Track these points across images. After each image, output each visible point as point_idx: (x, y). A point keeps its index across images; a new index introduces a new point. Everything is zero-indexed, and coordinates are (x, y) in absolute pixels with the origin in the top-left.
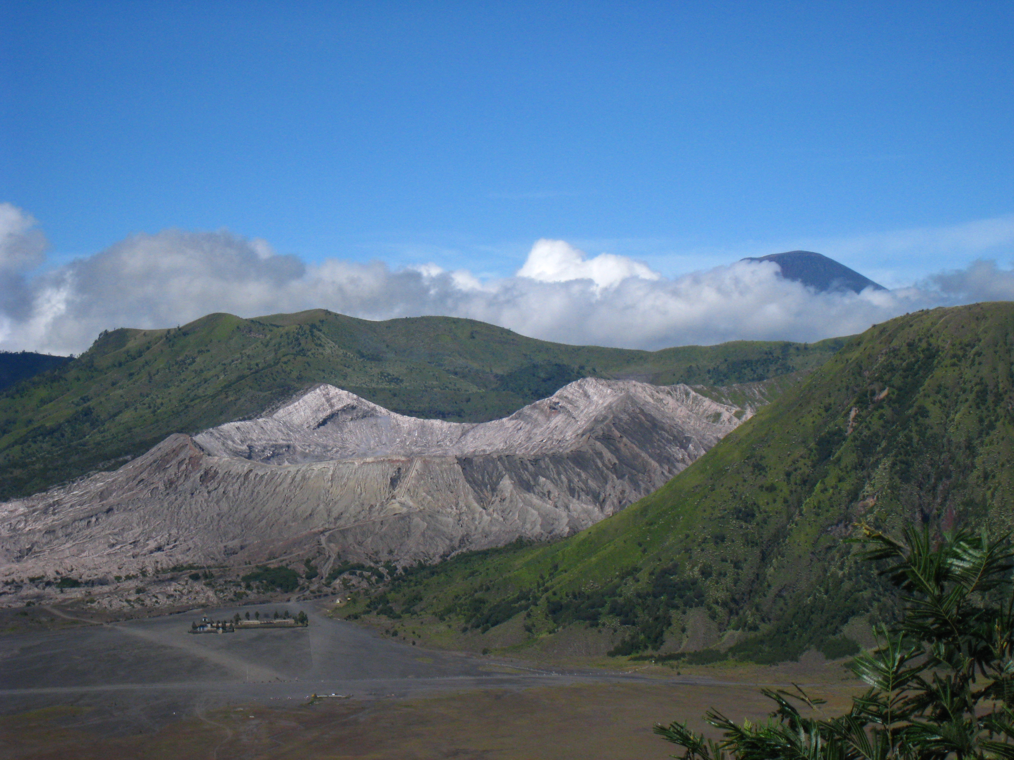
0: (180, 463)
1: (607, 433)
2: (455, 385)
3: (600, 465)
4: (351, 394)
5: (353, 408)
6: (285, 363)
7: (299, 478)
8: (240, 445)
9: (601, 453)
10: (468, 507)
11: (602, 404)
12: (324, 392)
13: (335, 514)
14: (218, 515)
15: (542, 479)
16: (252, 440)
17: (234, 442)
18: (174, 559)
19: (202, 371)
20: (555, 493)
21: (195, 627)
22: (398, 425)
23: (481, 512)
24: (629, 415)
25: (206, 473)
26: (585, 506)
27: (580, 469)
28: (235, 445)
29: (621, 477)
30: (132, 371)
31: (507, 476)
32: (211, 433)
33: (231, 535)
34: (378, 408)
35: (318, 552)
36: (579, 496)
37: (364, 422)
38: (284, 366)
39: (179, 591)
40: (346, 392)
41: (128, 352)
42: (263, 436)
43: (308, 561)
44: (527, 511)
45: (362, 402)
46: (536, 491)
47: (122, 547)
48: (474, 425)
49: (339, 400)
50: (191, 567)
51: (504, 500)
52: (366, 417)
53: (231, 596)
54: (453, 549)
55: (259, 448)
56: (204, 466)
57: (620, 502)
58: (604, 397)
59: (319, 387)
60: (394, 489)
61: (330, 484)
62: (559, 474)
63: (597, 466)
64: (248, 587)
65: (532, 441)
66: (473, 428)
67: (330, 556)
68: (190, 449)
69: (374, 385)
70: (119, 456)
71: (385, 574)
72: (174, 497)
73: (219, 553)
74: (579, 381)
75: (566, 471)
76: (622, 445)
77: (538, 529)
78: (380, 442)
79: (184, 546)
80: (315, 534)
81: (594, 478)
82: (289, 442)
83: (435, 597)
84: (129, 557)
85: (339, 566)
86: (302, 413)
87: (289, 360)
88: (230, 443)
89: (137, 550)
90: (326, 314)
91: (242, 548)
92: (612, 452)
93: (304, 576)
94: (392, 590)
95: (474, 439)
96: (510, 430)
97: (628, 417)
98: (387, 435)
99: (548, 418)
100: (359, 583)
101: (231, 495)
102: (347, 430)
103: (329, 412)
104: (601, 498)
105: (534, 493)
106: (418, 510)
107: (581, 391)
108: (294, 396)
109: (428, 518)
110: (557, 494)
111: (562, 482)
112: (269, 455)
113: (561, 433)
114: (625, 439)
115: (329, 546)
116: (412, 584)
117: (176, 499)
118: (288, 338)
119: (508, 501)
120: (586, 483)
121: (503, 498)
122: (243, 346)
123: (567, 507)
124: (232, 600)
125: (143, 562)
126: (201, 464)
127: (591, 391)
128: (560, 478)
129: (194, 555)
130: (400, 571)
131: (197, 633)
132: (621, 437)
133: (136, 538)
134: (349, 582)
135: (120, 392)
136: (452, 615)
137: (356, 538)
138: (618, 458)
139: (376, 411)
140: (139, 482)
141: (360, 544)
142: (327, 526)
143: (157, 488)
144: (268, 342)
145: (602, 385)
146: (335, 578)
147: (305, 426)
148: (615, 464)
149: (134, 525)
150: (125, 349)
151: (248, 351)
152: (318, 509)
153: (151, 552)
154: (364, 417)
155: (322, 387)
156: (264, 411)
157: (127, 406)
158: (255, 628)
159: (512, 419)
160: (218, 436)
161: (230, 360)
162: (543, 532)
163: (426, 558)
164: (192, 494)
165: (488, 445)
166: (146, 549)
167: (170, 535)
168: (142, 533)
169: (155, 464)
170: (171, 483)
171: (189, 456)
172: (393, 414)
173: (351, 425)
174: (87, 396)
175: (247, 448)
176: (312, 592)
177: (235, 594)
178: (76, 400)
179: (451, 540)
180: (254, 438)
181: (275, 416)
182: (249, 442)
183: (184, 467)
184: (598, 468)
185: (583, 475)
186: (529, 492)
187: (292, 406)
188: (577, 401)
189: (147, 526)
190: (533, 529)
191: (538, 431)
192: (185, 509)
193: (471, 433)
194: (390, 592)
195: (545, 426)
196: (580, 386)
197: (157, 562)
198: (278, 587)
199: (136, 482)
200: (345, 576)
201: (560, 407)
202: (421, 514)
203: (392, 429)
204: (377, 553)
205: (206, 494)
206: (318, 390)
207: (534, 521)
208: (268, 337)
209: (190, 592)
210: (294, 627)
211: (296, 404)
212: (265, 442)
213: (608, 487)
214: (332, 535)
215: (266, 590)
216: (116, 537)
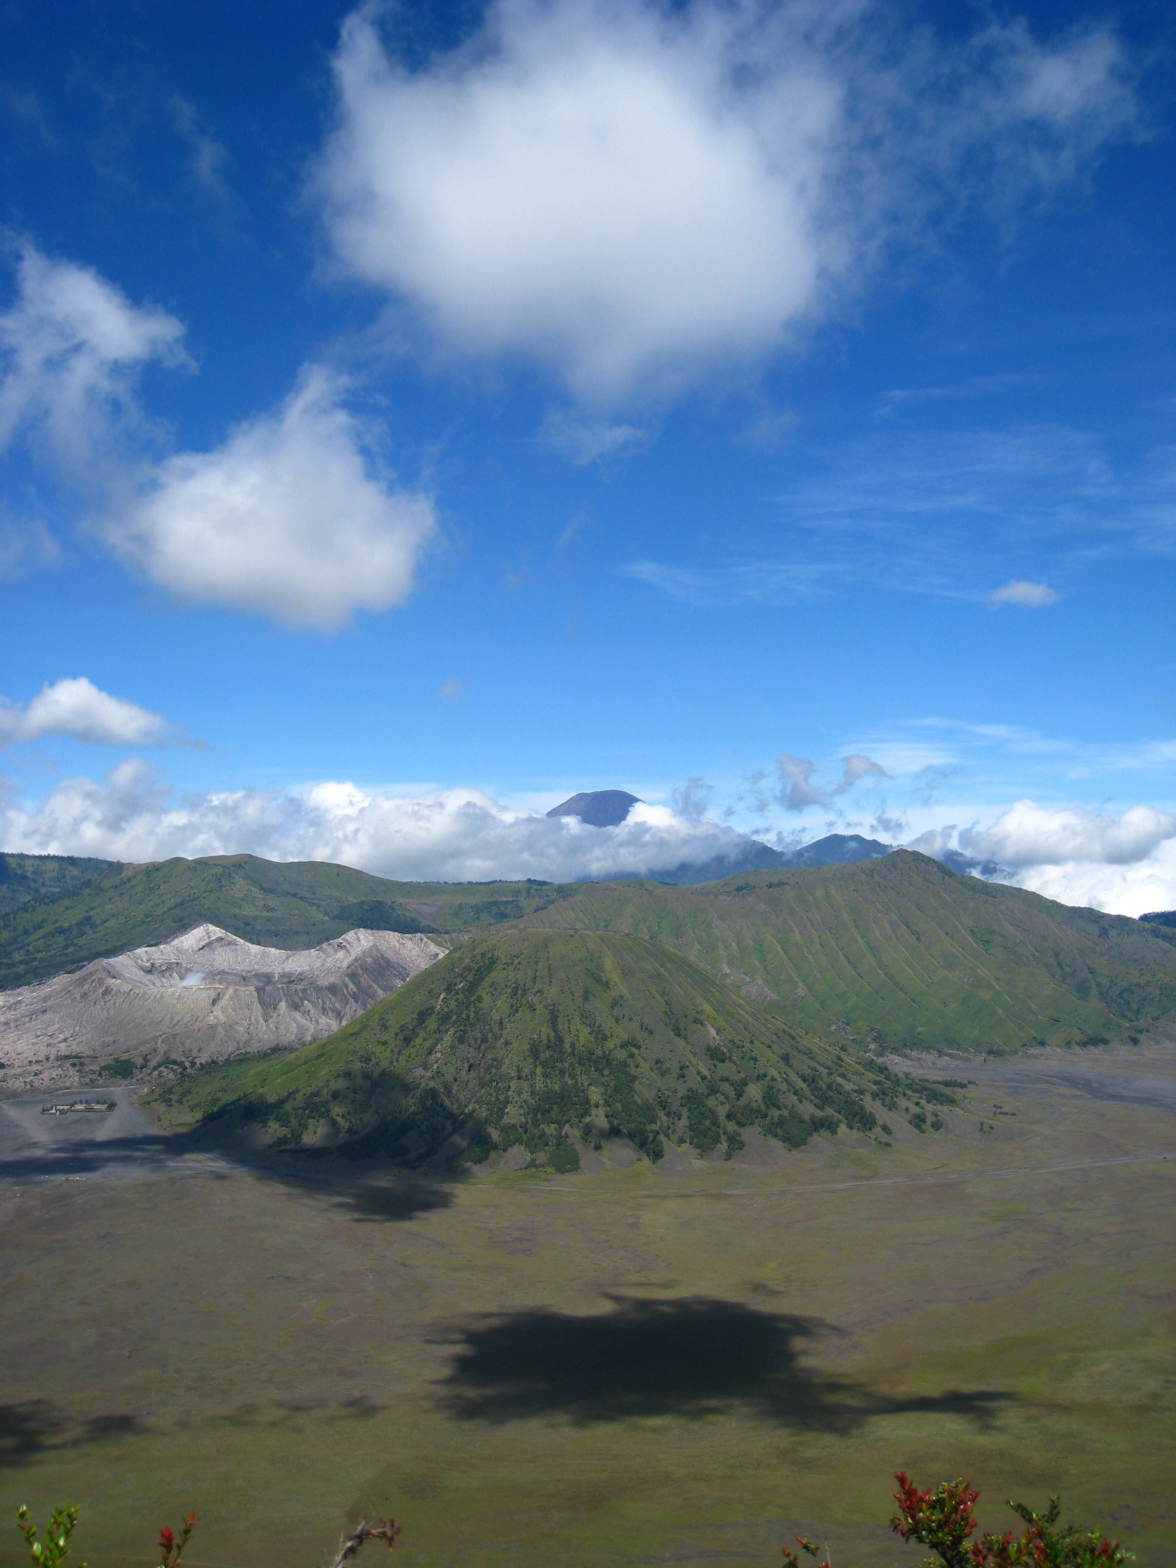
0: (93, 982)
1: (354, 971)
2: (309, 914)
3: (346, 992)
4: (222, 930)
5: (222, 939)
6: (204, 898)
7: (158, 996)
8: (146, 963)
9: (347, 985)
10: (256, 1020)
11: (366, 946)
12: (205, 928)
13: (174, 1022)
14: (106, 1018)
15: (306, 1002)
16: (154, 959)
17: (142, 961)
18: (69, 1049)
19: (162, 894)
20: (312, 1012)
21: (44, 1111)
22: (249, 950)
23: (262, 1024)
24: (373, 958)
25: (107, 989)
26: (329, 1021)
27: (332, 996)
28: (142, 963)
29: (356, 1001)
30: (123, 892)
31: (284, 1000)
32: (128, 955)
33: (110, 1033)
34: (238, 939)
35: (154, 1050)
36: (327, 1013)
37: (228, 948)
38: (202, 899)
39: (60, 1075)
40: (219, 929)
41: (121, 879)
42: (162, 957)
43: (146, 1056)
44: (291, 1024)
45: (228, 935)
46: (301, 1009)
47: (43, 1038)
48: (295, 952)
49: (214, 934)
50: (76, 1057)
51: (279, 1015)
52: (230, 944)
53: (88, 1081)
54: (239, 1049)
55: (158, 964)
56: (106, 985)
57: (352, 1018)
58: (368, 942)
59: (203, 925)
60: (214, 1006)
61: (176, 1001)
62: (318, 998)
63: (343, 993)
64: (100, 1075)
65: (325, 966)
66: (294, 954)
67: (159, 1053)
68: (100, 973)
69: (258, 913)
70: (82, 961)
71: (188, 1067)
72: (83, 1005)
73: (98, 1046)
74: (356, 930)
75: (322, 996)
76: (362, 979)
77: (293, 1037)
78: (237, 961)
79: (80, 1040)
80: (156, 1037)
81: (340, 1001)
82: (178, 961)
83: (197, 1093)
84: (44, 1046)
85: (163, 1060)
86: (190, 942)
87: (207, 896)
88: (139, 961)
89: (52, 1041)
90: (249, 858)
91: (114, 1042)
92: (354, 983)
93: (139, 1067)
94: (179, 1084)
95: (293, 962)
96: (314, 958)
97: (371, 960)
98: (241, 957)
99: (336, 952)
100: (168, 1074)
101: (117, 1005)
102: (217, 953)
103: (207, 941)
104: (342, 1014)
105: (299, 1011)
106: (223, 1021)
107: (356, 936)
108: (188, 929)
109: (228, 1027)
110: (313, 1013)
111: (319, 1004)
112: (164, 969)
113: (341, 963)
114: (365, 975)
115: (161, 1046)
116: (192, 1080)
117: (85, 1006)
118: (216, 877)
119: (281, 1016)
120: (334, 1005)
121: (279, 1014)
122: (190, 879)
123: (317, 1022)
124: (87, 1084)
125: (50, 1051)
126: (104, 983)
127: (361, 937)
128: (318, 1001)
129: (82, 1047)
130: (198, 1065)
131: (43, 1114)
132: (363, 974)
133: (54, 1031)
134: (162, 1074)
135: (110, 906)
136: (198, 1108)
137: (182, 1040)
138: (358, 988)
139: (237, 941)
140: (67, 992)
141: (182, 1044)
142: (167, 1031)
143: (76, 997)
144: (204, 878)
145: (368, 933)
146: (156, 1070)
147: (190, 951)
148: (355, 992)
149: (56, 1022)
150: (120, 877)
151: (191, 884)
152: (166, 1017)
153: (60, 1042)
154: (229, 944)
155: (204, 925)
156: (170, 937)
157: (114, 916)
158: (81, 1111)
159: (316, 950)
160: (132, 957)
161: (180, 888)
162: (295, 1039)
163: (218, 1055)
164: (95, 1003)
165: (299, 967)
166: (56, 1040)
167: (74, 1030)
168: (59, 1028)
169: (79, 981)
170: (85, 994)
171: (98, 977)
172: (247, 943)
173: (220, 949)
174: (93, 907)
175: (150, 965)
176: (137, 1080)
177: (91, 1079)
178: (87, 908)
179: (238, 1043)
180: (156, 958)
181: (172, 944)
182: (152, 961)
183: (94, 984)
184: (344, 995)
185: (333, 1000)
186: (297, 1010)
187: (183, 937)
188: (353, 942)
189: (63, 1024)
190: (290, 1036)
191: (329, 960)
192: (88, 1014)
193: (292, 958)
194: (177, 1085)
195: (334, 957)
196: (356, 933)
197: (59, 1051)
198: (119, 1075)
199: (66, 992)
200: (162, 1069)
201: (344, 946)
202: (224, 1025)
203: (245, 952)
204: (191, 1050)
205: (103, 1004)
206: (202, 927)
207: (292, 1032)
208: (205, 875)
209: (66, 1076)
210: (104, 1112)
211: (187, 936)
212: (162, 961)
213: (348, 1007)
214: (167, 1037)
215: (111, 1077)
216: (42, 1030)
